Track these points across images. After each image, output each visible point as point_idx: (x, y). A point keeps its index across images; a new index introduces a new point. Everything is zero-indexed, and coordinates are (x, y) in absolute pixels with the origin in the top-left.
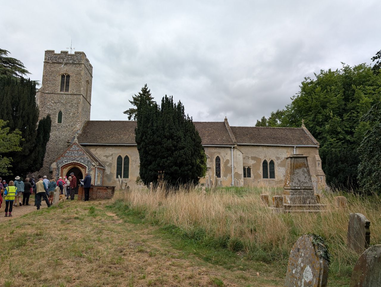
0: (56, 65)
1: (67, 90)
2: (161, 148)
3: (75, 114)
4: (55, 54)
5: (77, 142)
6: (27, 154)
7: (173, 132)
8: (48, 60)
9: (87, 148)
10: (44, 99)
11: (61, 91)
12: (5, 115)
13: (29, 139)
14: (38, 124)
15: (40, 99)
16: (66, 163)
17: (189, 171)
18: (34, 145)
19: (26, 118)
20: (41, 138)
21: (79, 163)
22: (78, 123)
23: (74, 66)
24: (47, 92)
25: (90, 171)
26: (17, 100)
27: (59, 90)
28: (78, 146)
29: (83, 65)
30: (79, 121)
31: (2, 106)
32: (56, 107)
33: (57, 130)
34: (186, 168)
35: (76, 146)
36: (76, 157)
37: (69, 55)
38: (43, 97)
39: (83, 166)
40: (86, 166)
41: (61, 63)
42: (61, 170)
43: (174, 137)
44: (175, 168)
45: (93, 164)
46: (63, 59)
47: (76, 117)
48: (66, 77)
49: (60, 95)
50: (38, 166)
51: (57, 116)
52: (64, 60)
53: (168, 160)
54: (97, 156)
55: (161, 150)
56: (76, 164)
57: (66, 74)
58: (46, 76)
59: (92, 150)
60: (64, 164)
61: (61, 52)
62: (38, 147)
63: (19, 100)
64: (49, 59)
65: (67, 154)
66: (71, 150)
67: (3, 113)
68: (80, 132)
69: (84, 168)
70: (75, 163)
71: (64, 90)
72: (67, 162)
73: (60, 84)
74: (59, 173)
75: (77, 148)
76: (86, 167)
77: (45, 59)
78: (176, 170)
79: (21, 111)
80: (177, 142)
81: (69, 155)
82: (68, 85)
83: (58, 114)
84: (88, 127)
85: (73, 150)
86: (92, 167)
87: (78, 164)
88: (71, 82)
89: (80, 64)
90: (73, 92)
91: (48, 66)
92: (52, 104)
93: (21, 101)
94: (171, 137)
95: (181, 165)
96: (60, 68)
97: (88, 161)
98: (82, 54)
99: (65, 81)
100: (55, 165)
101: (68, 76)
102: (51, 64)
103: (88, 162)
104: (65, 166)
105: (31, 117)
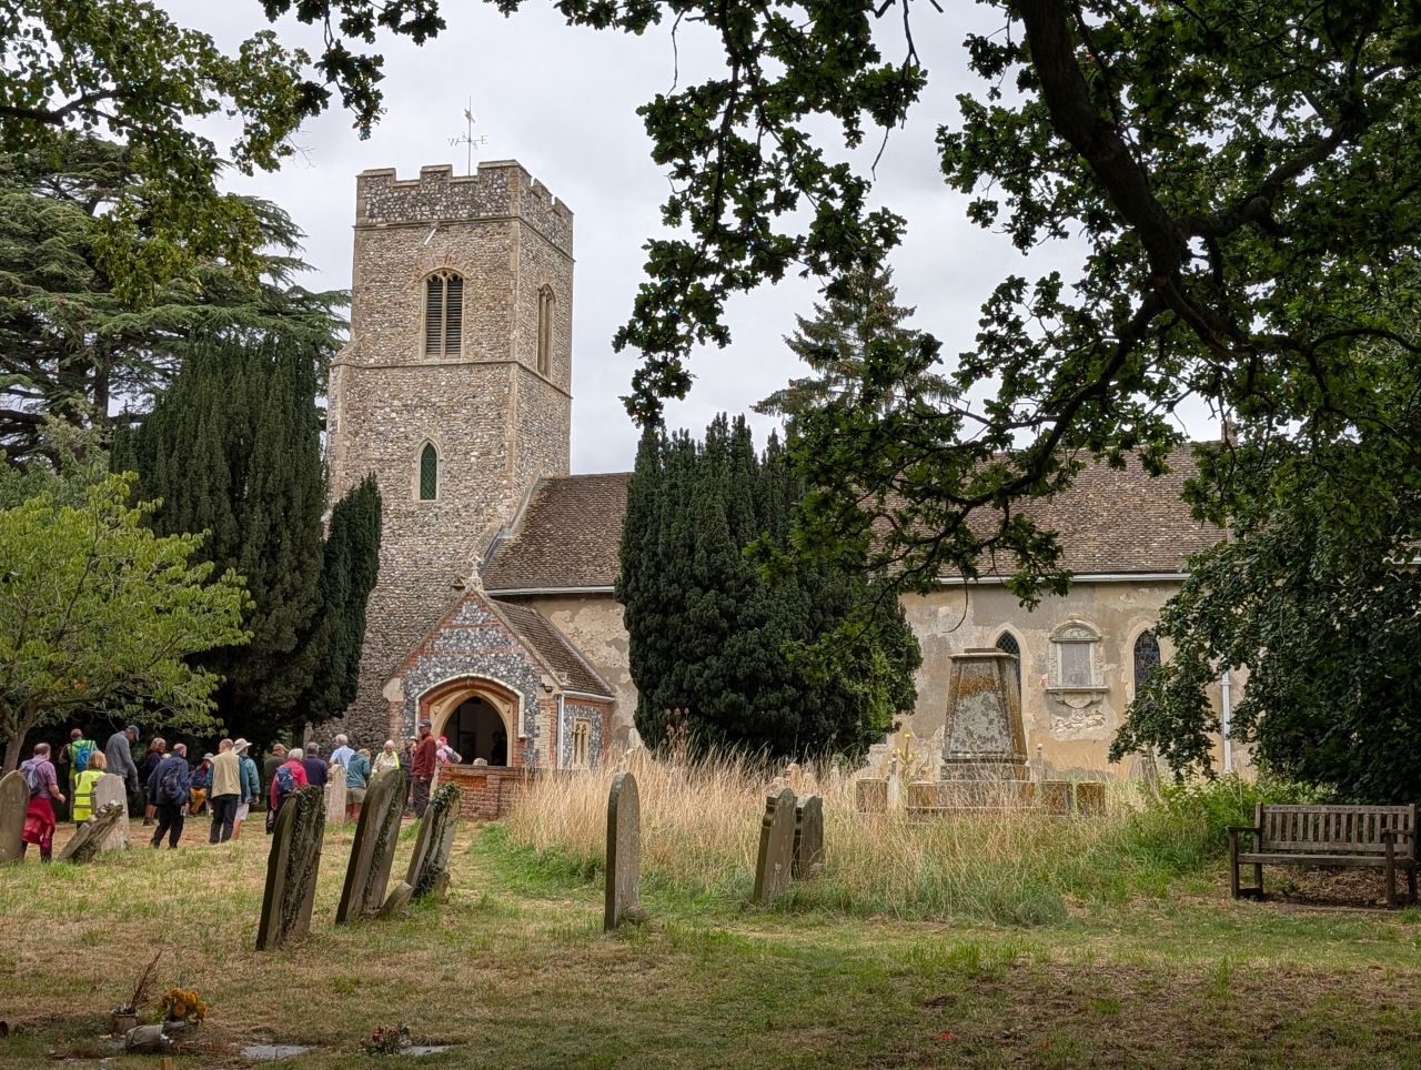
0: (402, 234)
1: (453, 346)
2: (684, 622)
3: (489, 453)
4: (400, 187)
5: (479, 589)
6: (288, 648)
7: (725, 562)
8: (372, 216)
9: (539, 609)
10: (362, 396)
11: (428, 351)
12: (204, 497)
13: (292, 585)
14: (326, 517)
15: (346, 396)
16: (440, 682)
17: (786, 709)
18: (312, 610)
19: (282, 501)
20: (341, 579)
21: (489, 677)
22: (506, 497)
23: (479, 230)
24: (372, 361)
25: (533, 713)
26: (245, 427)
27: (421, 349)
28: (483, 606)
29: (516, 224)
30: (506, 487)
31: (194, 461)
32: (409, 428)
33: (417, 529)
34: (774, 697)
35: (475, 607)
36: (477, 652)
37: (454, 185)
38: (357, 385)
39: (505, 693)
40: (517, 691)
41: (423, 224)
42: (421, 711)
43: (727, 579)
44: (729, 696)
45: (546, 680)
46: (432, 203)
47: (495, 467)
48: (445, 288)
49: (426, 371)
50: (333, 694)
51: (417, 466)
52: (437, 208)
53: (706, 667)
54: (578, 643)
55: (682, 632)
56: (477, 683)
57: (445, 275)
58: (367, 289)
59: (560, 620)
60: (433, 686)
61: (422, 173)
62: (329, 618)
63: (254, 431)
64: (376, 211)
65: (440, 642)
66: (456, 627)
67: (197, 493)
68: (511, 537)
69: (509, 700)
70: (473, 678)
71: (443, 348)
72: (444, 674)
73: (422, 321)
74: (414, 723)
75: (481, 617)
76: (518, 697)
77: (360, 213)
78: (732, 705)
79: (260, 475)
80: (741, 600)
81: (451, 646)
82: (455, 325)
83: (418, 458)
84: (551, 509)
85: (462, 626)
86: (542, 695)
87: (485, 685)
88: (467, 306)
89: (501, 221)
90: (476, 354)
91: (371, 245)
92: (394, 415)
93: (260, 434)
94: (717, 580)
95: (751, 685)
96: (420, 250)
97: (527, 671)
98: (510, 170)
99: (444, 303)
100: (397, 688)
101: (456, 281)
102: (385, 235)
103: (526, 676)
104: (436, 694)
105: (298, 494)
